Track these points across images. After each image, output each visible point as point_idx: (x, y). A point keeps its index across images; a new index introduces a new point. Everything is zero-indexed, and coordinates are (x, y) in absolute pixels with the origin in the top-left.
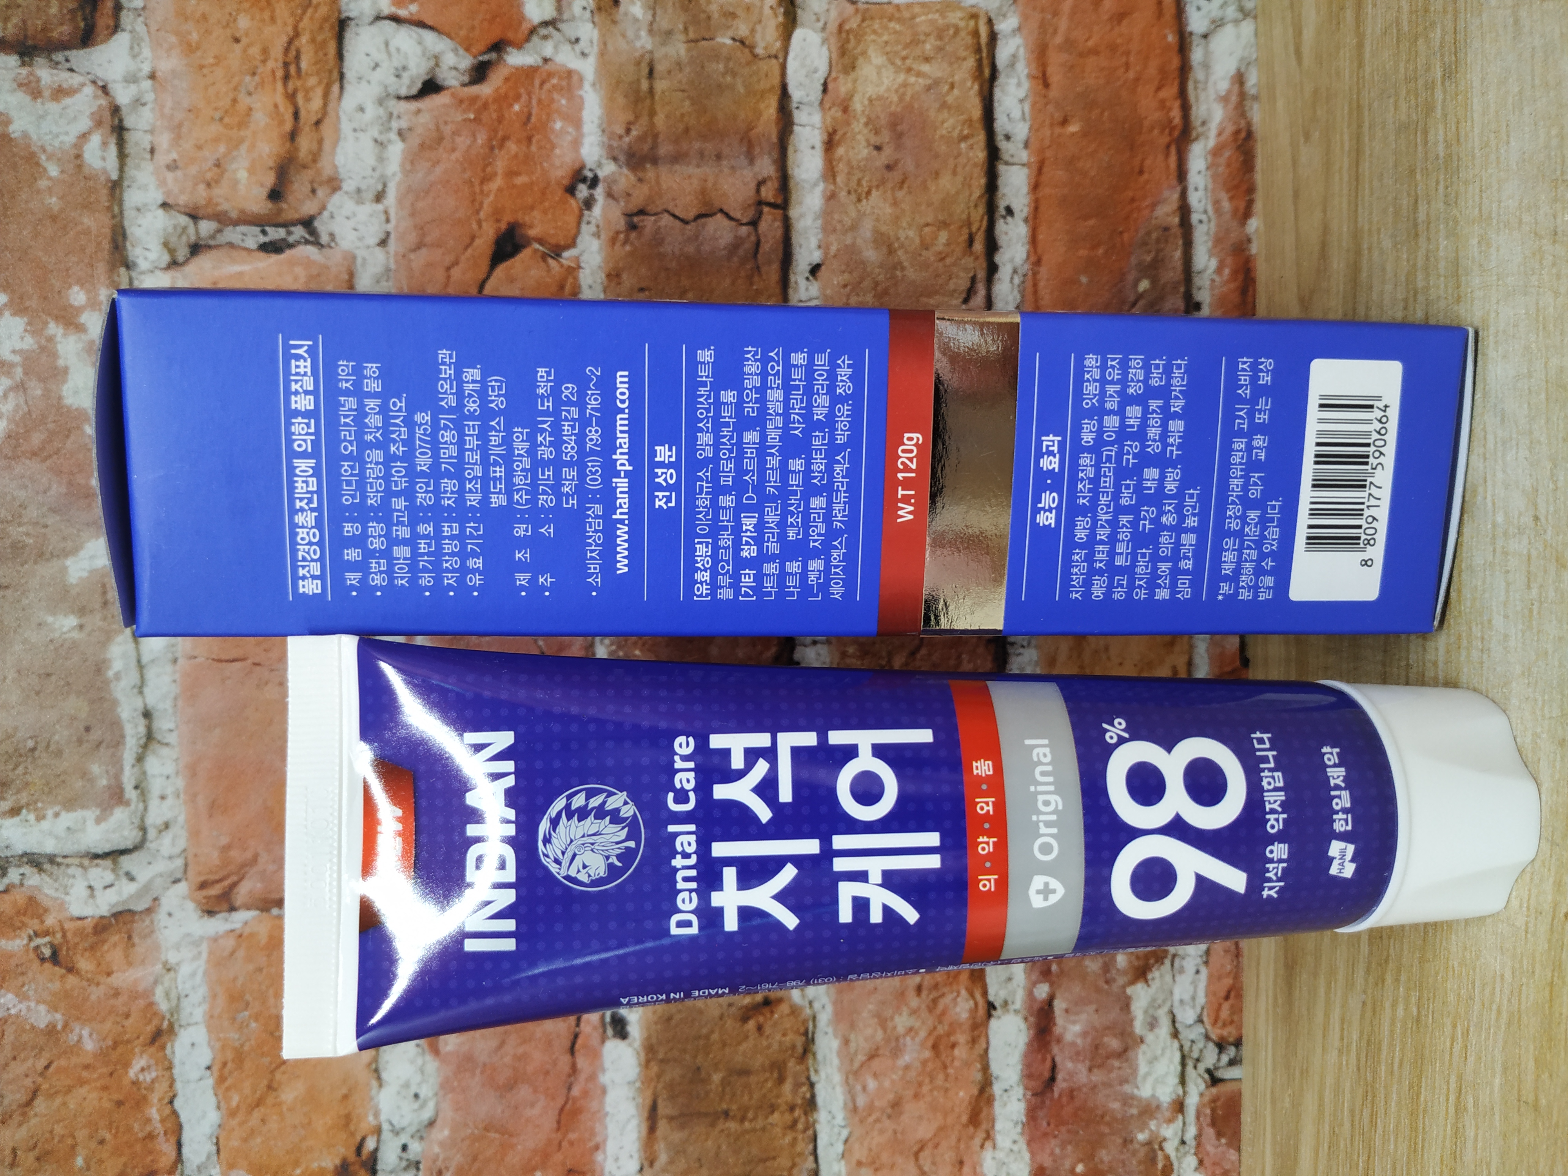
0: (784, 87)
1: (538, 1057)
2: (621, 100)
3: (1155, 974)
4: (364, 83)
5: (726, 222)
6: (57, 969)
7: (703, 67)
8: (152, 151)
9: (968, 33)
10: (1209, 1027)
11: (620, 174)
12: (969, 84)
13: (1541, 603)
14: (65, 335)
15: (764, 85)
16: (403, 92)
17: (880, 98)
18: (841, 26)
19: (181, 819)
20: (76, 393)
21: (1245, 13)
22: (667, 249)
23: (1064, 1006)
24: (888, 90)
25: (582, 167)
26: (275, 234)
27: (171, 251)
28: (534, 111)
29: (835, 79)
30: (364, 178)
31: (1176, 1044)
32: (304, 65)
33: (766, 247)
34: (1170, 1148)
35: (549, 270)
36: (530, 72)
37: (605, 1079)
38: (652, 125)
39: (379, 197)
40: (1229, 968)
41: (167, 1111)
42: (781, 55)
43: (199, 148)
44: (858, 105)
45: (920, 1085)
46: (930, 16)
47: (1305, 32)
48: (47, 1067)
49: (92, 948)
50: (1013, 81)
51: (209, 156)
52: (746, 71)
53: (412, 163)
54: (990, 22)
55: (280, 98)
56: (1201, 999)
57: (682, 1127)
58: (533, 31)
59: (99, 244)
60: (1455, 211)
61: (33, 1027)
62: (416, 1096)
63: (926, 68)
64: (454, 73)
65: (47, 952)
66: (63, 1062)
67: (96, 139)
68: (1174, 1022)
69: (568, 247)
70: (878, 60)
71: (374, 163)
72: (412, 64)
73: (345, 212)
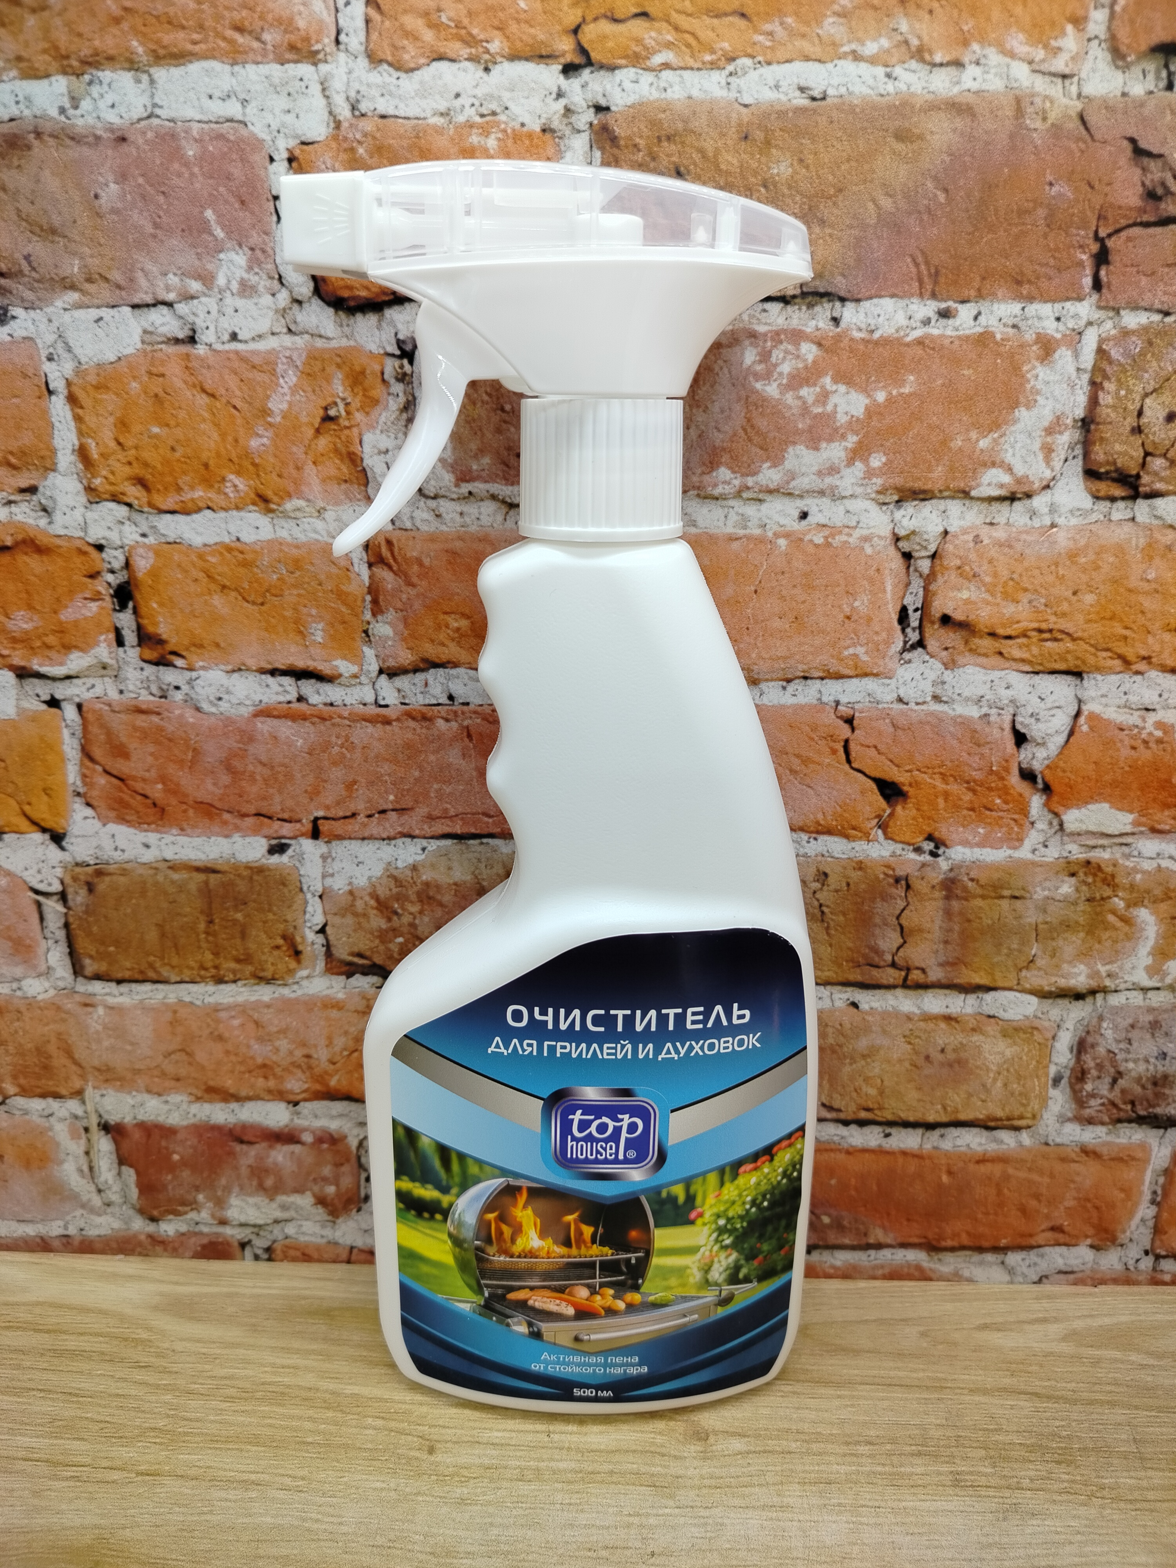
0: (994, 989)
1: (253, 790)
2: (996, 876)
3: (320, 1210)
4: (1030, 689)
5: (896, 945)
6: (318, 420)
7: (1016, 933)
8: (991, 524)
9: (1022, 1113)
10: (282, 1242)
11: (939, 874)
12: (984, 1112)
14: (846, 449)
15: (998, 975)
16: (1019, 719)
17: (980, 1053)
18: (1037, 1028)
19: (444, 528)
20: (797, 456)
22: (879, 904)
23: (297, 1152)
24: (986, 1059)
25: (946, 846)
26: (914, 619)
27: (907, 537)
28: (993, 813)
29: (998, 1024)
30: (953, 687)
31: (269, 1222)
32: (1049, 644)
33: (875, 972)
34: (193, 1215)
35: (868, 819)
36: (1025, 812)
37: (236, 837)
38: (975, 897)
39: (936, 698)
40: (326, 1256)
41: (201, 504)
42: (1019, 987)
43: (990, 562)
44: (976, 1038)
45: (236, 1054)
48: (235, 407)
49: (336, 451)
50: (983, 1141)
51: (984, 569)
52: (1010, 963)
53: (962, 723)
54: (1029, 1127)
55: (1024, 625)
56: (302, 1239)
57: (200, 890)
58: (1057, 815)
59: (919, 479)
61: (268, 397)
62: (220, 699)
63: (999, 1084)
64: (1030, 757)
65: (332, 412)
66: (239, 421)
67: (1006, 479)
68: (286, 1221)
69: (885, 833)
70: (1008, 1053)
71: (964, 695)
72: (1040, 725)
73: (927, 672)
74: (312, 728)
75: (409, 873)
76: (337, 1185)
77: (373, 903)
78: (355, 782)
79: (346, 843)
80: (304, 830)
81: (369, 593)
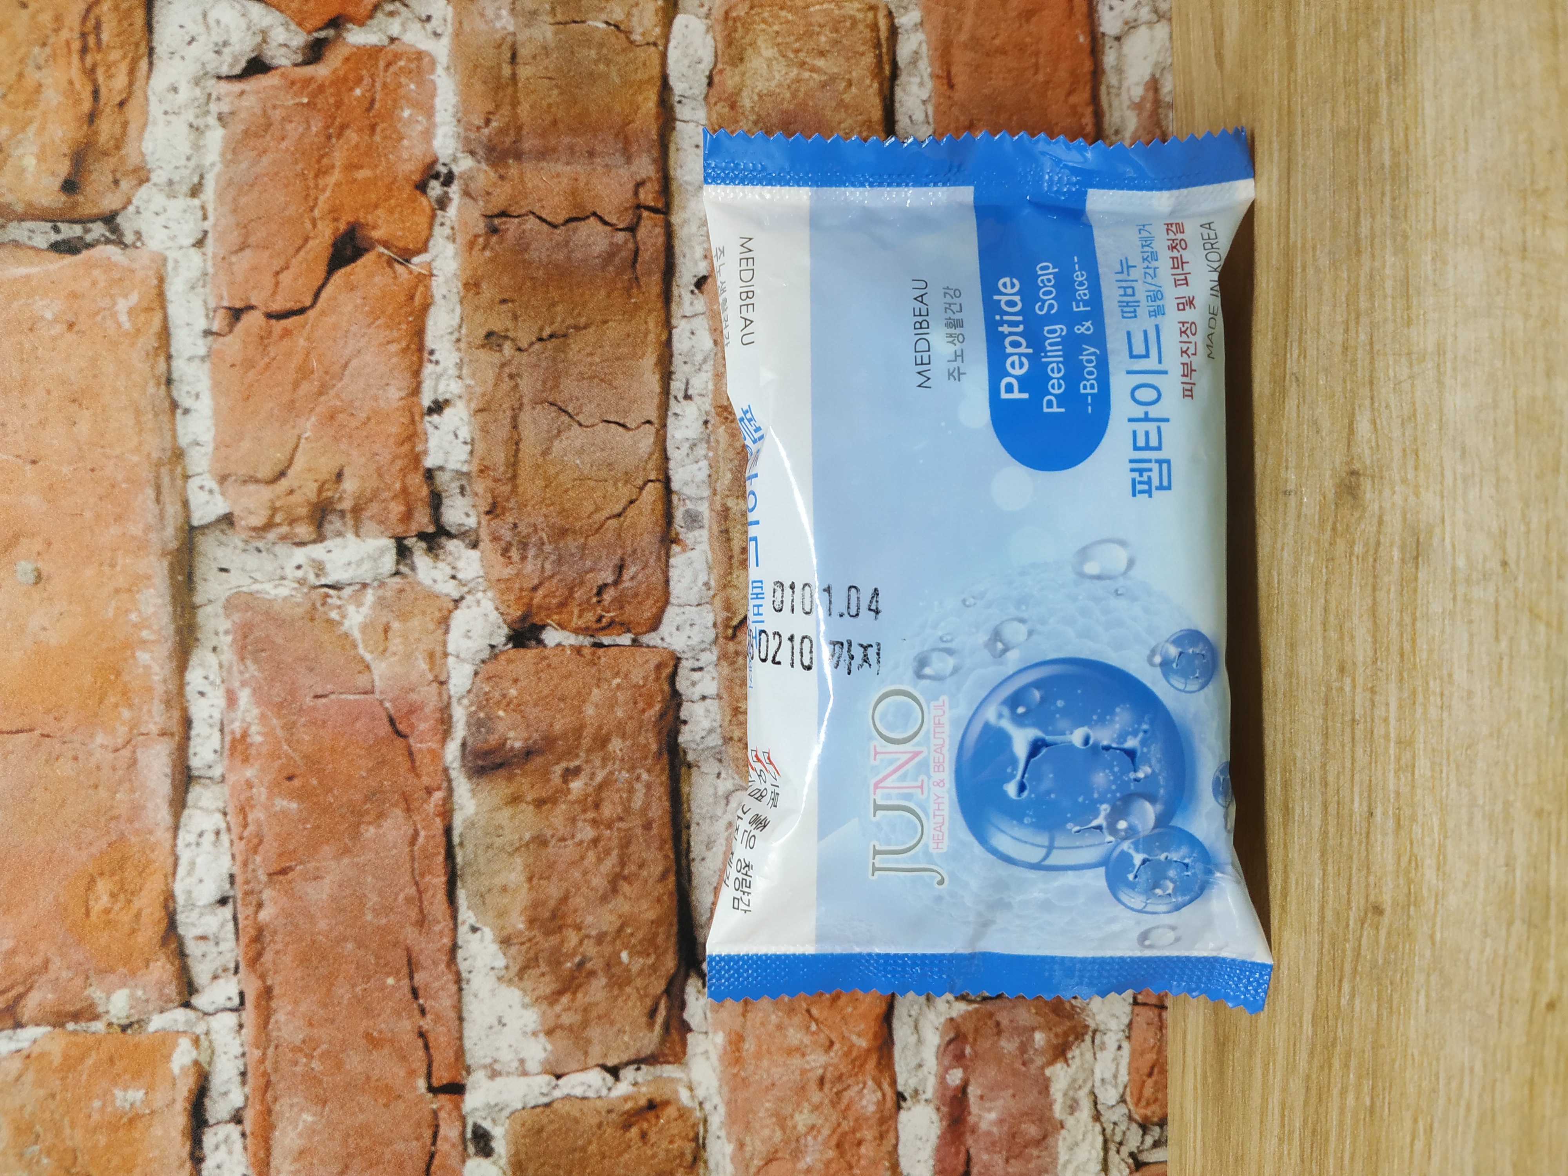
0: (665, 78)
2: (479, 87)
3: (1074, 1052)
4: (178, 57)
5: (600, 227)
7: (572, 53)
9: (867, 26)
10: (1132, 1107)
11: (479, 170)
12: (868, 82)
13: (1512, 657)
15: (641, 75)
16: (225, 70)
17: (770, 94)
18: (727, 13)
21: (1160, 15)
22: (533, 255)
23: (979, 1092)
24: (779, 85)
25: (435, 161)
26: (70, 231)
28: (378, 97)
29: (721, 71)
30: (177, 168)
31: (1098, 1128)
32: (105, 36)
33: (645, 256)
35: (395, 278)
36: (374, 52)
38: (515, 116)
39: (195, 191)
40: (1152, 1041)
42: (660, 42)
44: (746, 101)
46: (825, 6)
47: (1227, 33)
50: (916, 80)
52: (620, 59)
53: (234, 152)
54: (890, 15)
55: (75, 74)
56: (1124, 1078)
58: (377, 6)
60: (1404, 225)
63: (820, 63)
64: (284, 50)
68: (1095, 1103)
69: (418, 252)
70: (769, 52)
71: (189, 151)
72: (235, 39)
73: (155, 206)
74: (283, 1101)
75: (514, 950)
76: (1033, 1029)
77: (565, 1000)
78: (368, 1036)
79: (468, 1044)
80: (449, 1106)
81: (62, 1025)
